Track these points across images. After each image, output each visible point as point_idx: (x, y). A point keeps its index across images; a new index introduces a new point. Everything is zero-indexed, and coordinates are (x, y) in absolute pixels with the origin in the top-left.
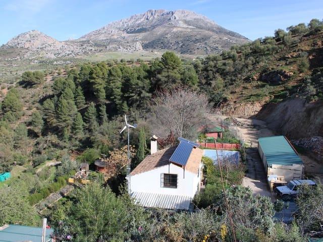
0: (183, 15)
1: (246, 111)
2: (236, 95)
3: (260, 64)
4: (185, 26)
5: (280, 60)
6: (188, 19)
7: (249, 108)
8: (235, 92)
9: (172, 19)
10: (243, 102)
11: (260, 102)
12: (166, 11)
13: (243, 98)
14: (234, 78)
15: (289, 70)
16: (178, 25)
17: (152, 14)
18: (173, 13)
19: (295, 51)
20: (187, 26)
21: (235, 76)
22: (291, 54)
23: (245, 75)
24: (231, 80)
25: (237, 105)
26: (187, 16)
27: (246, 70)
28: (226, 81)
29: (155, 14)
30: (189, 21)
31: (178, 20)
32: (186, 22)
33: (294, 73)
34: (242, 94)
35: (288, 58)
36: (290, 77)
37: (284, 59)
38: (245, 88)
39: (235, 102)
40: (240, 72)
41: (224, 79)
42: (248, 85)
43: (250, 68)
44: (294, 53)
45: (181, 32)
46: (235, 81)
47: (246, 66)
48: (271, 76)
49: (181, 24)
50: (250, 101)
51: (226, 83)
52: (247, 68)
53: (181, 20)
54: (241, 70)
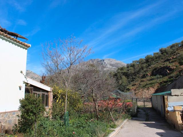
0: (109, 61)
1: (143, 94)
2: (136, 86)
3: (151, 66)
4: (111, 67)
5: (165, 62)
6: (112, 63)
7: (145, 92)
8: (135, 84)
9: (104, 63)
10: (140, 89)
11: (153, 88)
12: (100, 59)
13: (141, 87)
14: (134, 77)
15: (172, 66)
16: (107, 67)
17: (92, 61)
18: (104, 60)
19: (174, 55)
20: (112, 67)
21: (135, 75)
22: (172, 57)
23: (141, 74)
24: (133, 78)
25: (137, 92)
26: (111, 61)
27: (142, 71)
28: (129, 80)
29: (94, 61)
30: (113, 64)
31: (106, 64)
32: (111, 65)
33: (176, 67)
34: (140, 85)
35: (171, 59)
36: (173, 70)
37: (168, 60)
38: (142, 81)
39: (135, 90)
40: (138, 73)
41: (128, 79)
42: (144, 79)
43: (145, 69)
44: (174, 56)
45: (109, 70)
46: (135, 78)
47: (142, 68)
48: (159, 71)
49: (109, 66)
50: (146, 88)
51: (129, 81)
52: (143, 70)
53: (108, 64)
54: (139, 72)
